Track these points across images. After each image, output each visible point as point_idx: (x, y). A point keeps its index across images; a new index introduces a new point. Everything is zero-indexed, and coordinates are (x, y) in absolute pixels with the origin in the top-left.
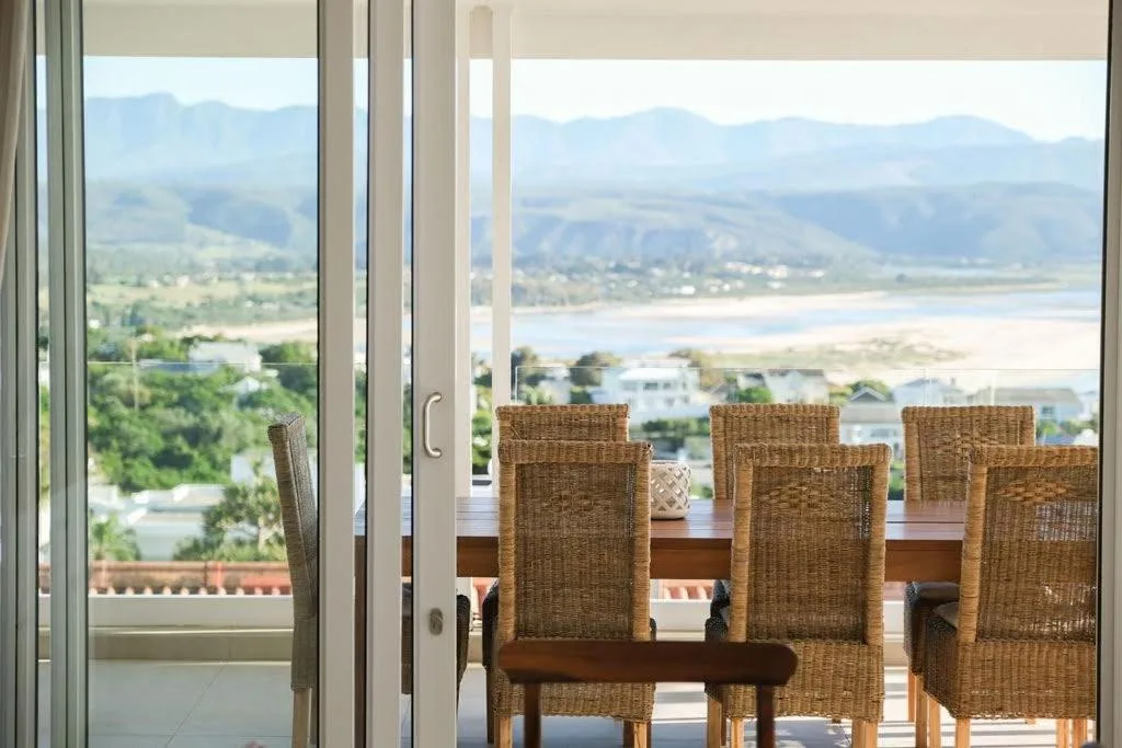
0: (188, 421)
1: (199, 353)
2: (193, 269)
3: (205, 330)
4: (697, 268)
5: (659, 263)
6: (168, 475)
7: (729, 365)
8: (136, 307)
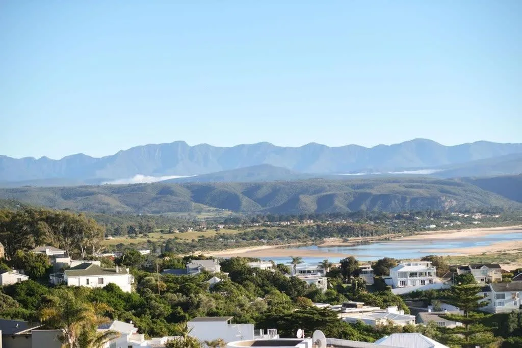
0: (183, 299)
1: (190, 266)
2: (196, 224)
4: (437, 215)
5: (418, 213)
7: (449, 264)
8: (169, 242)
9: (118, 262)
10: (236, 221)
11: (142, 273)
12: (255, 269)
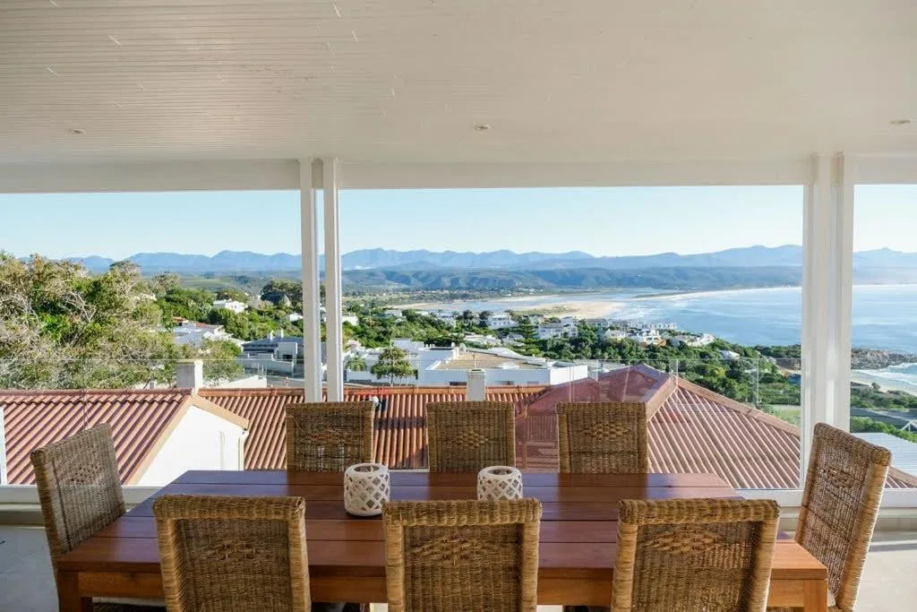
0: (383, 329)
1: (387, 312)
2: (387, 291)
3: (389, 307)
4: (512, 290)
5: (502, 288)
6: (378, 343)
7: (519, 314)
8: (374, 300)
9: (349, 310)
10: (408, 290)
11: (362, 316)
12: (419, 315)
